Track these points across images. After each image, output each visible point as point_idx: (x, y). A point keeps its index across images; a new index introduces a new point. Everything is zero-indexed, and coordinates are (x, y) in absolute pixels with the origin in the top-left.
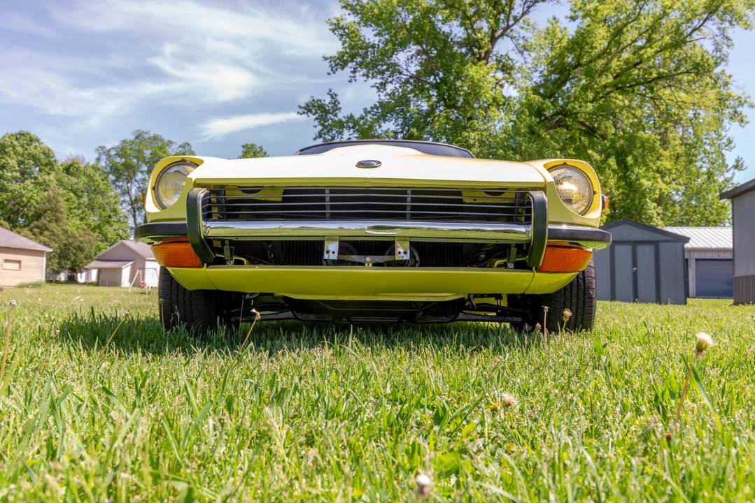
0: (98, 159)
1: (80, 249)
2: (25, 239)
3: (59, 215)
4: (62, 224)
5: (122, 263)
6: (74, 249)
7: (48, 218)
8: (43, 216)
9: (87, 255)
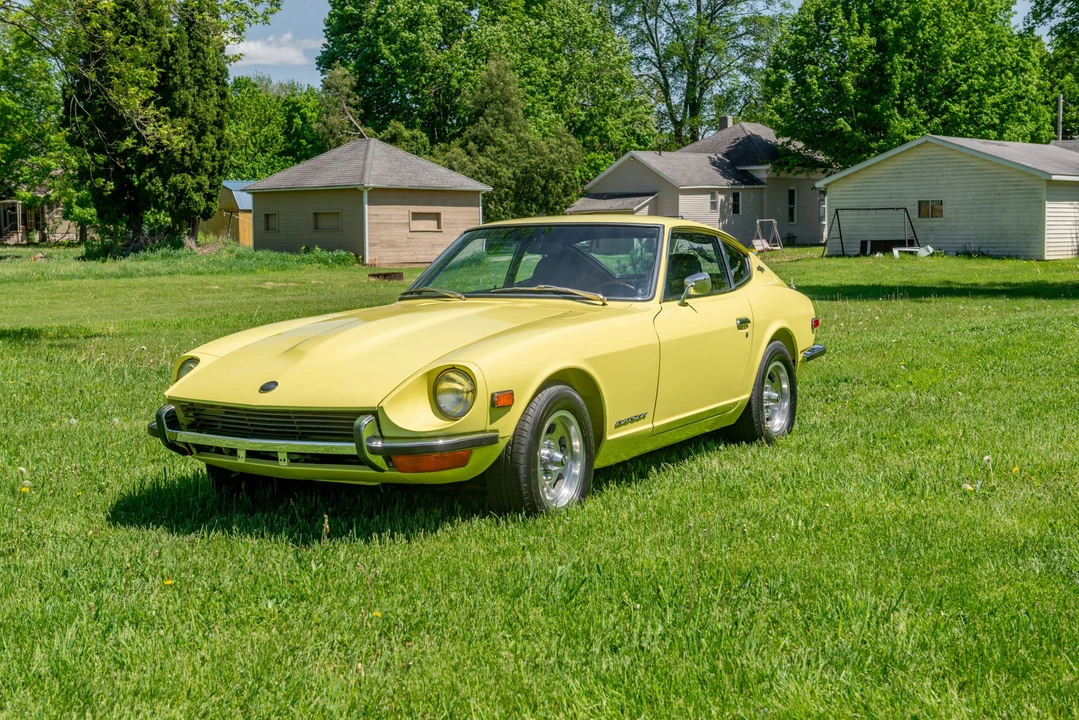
1: (553, 176)
2: (444, 171)
3: (510, 110)
4: (517, 128)
5: (632, 199)
6: (543, 177)
7: (491, 119)
8: (481, 115)
9: (566, 186)
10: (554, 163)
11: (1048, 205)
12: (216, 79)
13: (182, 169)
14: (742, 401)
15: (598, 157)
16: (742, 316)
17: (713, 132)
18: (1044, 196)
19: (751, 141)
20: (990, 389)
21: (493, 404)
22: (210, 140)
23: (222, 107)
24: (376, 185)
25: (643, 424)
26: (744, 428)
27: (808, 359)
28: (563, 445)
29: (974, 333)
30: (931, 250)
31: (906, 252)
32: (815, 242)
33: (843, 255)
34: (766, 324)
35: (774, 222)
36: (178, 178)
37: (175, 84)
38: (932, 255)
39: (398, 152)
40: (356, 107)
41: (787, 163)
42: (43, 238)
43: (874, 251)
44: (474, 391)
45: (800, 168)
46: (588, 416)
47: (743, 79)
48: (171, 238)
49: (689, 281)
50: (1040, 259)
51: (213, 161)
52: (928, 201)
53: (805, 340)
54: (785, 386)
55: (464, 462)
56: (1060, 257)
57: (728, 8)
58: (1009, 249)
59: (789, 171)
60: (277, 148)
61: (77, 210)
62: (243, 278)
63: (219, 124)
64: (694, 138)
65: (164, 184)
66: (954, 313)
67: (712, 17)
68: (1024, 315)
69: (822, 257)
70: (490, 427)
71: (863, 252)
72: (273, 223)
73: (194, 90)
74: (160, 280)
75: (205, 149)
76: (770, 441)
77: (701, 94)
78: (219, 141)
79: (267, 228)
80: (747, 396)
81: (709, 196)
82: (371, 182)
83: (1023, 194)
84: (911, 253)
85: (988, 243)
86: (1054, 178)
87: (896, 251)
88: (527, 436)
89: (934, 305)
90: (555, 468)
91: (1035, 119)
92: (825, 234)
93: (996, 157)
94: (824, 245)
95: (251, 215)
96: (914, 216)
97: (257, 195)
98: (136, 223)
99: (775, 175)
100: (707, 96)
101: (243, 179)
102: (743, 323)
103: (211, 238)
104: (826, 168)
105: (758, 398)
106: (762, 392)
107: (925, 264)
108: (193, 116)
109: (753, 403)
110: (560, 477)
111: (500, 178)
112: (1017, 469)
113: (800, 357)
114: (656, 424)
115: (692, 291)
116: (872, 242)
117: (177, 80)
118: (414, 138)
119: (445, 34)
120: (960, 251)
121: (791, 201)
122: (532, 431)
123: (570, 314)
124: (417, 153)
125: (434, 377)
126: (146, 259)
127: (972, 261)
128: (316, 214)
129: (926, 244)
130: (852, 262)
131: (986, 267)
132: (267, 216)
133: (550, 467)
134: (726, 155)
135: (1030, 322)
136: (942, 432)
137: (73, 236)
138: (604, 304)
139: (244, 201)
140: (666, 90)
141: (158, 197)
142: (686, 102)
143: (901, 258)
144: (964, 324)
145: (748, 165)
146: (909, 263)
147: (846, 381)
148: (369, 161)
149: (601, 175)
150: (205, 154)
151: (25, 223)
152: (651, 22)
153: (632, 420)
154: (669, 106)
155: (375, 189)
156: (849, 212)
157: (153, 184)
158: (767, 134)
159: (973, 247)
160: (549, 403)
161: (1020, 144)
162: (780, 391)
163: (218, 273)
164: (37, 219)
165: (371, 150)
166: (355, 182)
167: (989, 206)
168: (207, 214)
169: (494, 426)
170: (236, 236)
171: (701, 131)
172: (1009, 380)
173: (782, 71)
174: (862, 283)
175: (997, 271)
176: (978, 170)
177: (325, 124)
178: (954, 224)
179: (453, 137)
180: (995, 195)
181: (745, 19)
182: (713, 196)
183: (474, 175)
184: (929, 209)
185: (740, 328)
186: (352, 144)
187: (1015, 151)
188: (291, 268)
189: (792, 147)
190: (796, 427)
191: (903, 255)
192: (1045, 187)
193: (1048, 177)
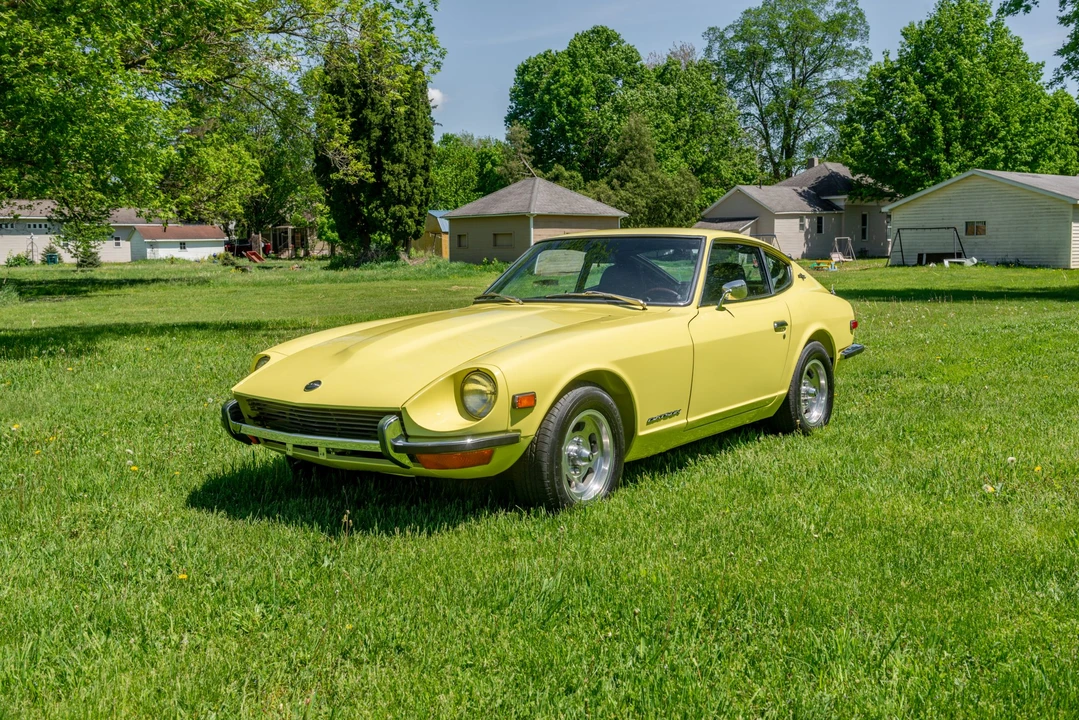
0: (709, 50)
1: (676, 205)
2: (591, 202)
3: (645, 156)
4: (650, 169)
5: (738, 223)
6: (669, 206)
7: (629, 163)
8: (623, 159)
9: (688, 213)
10: (677, 194)
11: (1073, 224)
12: (424, 134)
13: (399, 202)
14: (780, 396)
15: (713, 191)
16: (780, 319)
17: (803, 171)
18: (1071, 217)
19: (834, 176)
20: (1018, 383)
21: (514, 406)
22: (419, 180)
23: (428, 155)
24: (539, 213)
25: (677, 420)
26: (782, 420)
27: (846, 357)
28: (593, 442)
29: (1007, 331)
30: (975, 261)
31: (955, 262)
32: (882, 255)
33: (903, 264)
34: (804, 327)
35: (849, 239)
36: (397, 208)
37: (395, 138)
38: (976, 265)
39: (557, 188)
40: (529, 154)
41: (861, 194)
42: (307, 254)
43: (928, 261)
44: (495, 393)
45: (870, 198)
46: (618, 414)
47: (828, 128)
48: (391, 254)
49: (726, 287)
50: (1067, 268)
51: (421, 195)
52: (973, 223)
53: (843, 339)
54: (823, 382)
55: (486, 460)
57: (816, 74)
58: (1040, 261)
59: (862, 199)
60: (473, 186)
61: (329, 234)
62: (438, 283)
63: (426, 168)
64: (789, 174)
65: (386, 213)
66: (991, 313)
67: (804, 81)
68: (1051, 315)
69: (886, 266)
70: (510, 428)
71: (920, 263)
72: (464, 241)
73: (408, 143)
74: (376, 284)
75: (415, 187)
76: (806, 431)
77: (794, 142)
78: (426, 181)
79: (460, 246)
80: (784, 391)
81: (798, 220)
82: (535, 210)
83: (1053, 215)
84: (959, 263)
85: (1023, 255)
87: (946, 262)
88: (550, 436)
89: (974, 307)
90: (584, 464)
91: (1064, 156)
92: (890, 249)
93: (1031, 186)
94: (888, 257)
95: (448, 236)
96: (962, 233)
97: (452, 220)
98: (366, 242)
99: (850, 203)
100: (799, 142)
101: (448, 209)
102: (781, 326)
103: (421, 253)
104: (892, 197)
105: (795, 393)
106: (800, 386)
107: (970, 273)
108: (407, 163)
109: (791, 397)
110: (590, 471)
111: (636, 206)
112: (1038, 468)
113: (838, 356)
114: (690, 420)
115: (730, 297)
116: (927, 255)
117: (396, 135)
118: (572, 177)
119: (598, 98)
120: (1000, 261)
121: (864, 223)
122: (556, 431)
123: (609, 318)
124: (575, 189)
125: (461, 379)
126: (372, 268)
127: (1010, 270)
128: (495, 235)
129: (972, 256)
130: (910, 270)
131: (1021, 274)
132: (459, 236)
133: (578, 463)
134: (813, 188)
135: (1056, 322)
136: (969, 426)
137: (326, 252)
138: (644, 309)
139: (444, 225)
140: (767, 138)
141: (382, 222)
142: (783, 147)
143: (951, 267)
144: (999, 322)
145: (829, 195)
146: (957, 272)
147: (887, 373)
148: (535, 194)
149: (715, 204)
150: (415, 190)
151: (293, 243)
152: (756, 87)
153: (665, 417)
154: (769, 151)
155: (538, 215)
156: (909, 231)
157: (379, 213)
158: (844, 171)
159: (1011, 258)
160: (575, 403)
161: (1049, 176)
162: (818, 387)
163: (421, 279)
164: (302, 240)
165: (536, 186)
166: (523, 210)
167: (1025, 225)
168: (417, 235)
169: (516, 427)
170: (439, 252)
171: (794, 170)
172: (1036, 375)
173: (855, 125)
174: (917, 287)
175: (1030, 278)
176: (1016, 196)
177: (506, 167)
178: (995, 240)
179: (602, 177)
180: (1030, 216)
181: (829, 83)
182: (802, 220)
183: (617, 206)
184: (974, 228)
185: (776, 330)
186: (523, 182)
187: (1046, 181)
188: (475, 276)
189: (864, 182)
190: (833, 417)
191: (953, 265)
192: (1071, 210)
193: (1074, 202)
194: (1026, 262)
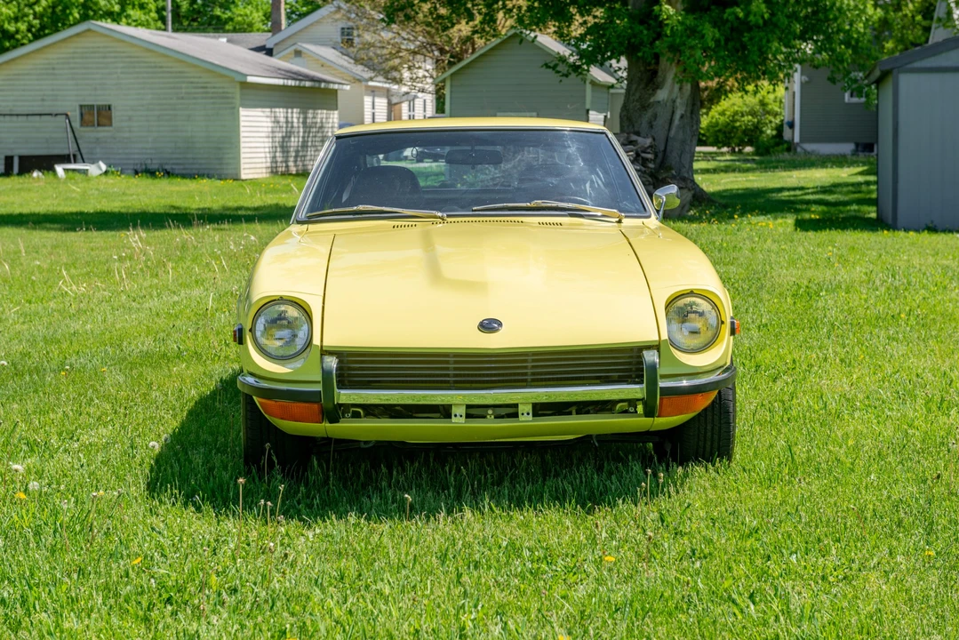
11: (243, 112)
18: (238, 101)
30: (104, 167)
31: (74, 170)
38: (106, 173)
43: (26, 170)
50: (237, 178)
52: (92, 106)
56: (256, 176)
58: (197, 166)
71: (9, 172)
83: (212, 98)
84: (79, 171)
85: (171, 159)
86: (250, 79)
87: (59, 169)
93: (178, 52)
96: (76, 124)
116: (21, 158)
120: (140, 168)
129: (96, 160)
131: (175, 189)
143: (68, 177)
146: (76, 188)
159: (156, 163)
167: (172, 112)
176: (156, 67)
178: (127, 135)
180: (178, 98)
184: (98, 115)
191: (70, 173)
192: (238, 90)
193: (242, 79)
194: (177, 168)
